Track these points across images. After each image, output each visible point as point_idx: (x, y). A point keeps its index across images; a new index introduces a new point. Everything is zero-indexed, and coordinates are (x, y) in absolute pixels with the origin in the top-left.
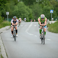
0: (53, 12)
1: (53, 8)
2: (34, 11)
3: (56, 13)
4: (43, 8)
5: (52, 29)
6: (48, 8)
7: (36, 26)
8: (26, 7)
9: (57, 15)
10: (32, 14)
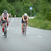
0: (32, 9)
1: (33, 6)
2: (15, 8)
3: (35, 10)
4: (23, 6)
5: (31, 24)
6: (27, 5)
7: (17, 21)
8: (9, 4)
9: (36, 12)
10: (13, 10)
